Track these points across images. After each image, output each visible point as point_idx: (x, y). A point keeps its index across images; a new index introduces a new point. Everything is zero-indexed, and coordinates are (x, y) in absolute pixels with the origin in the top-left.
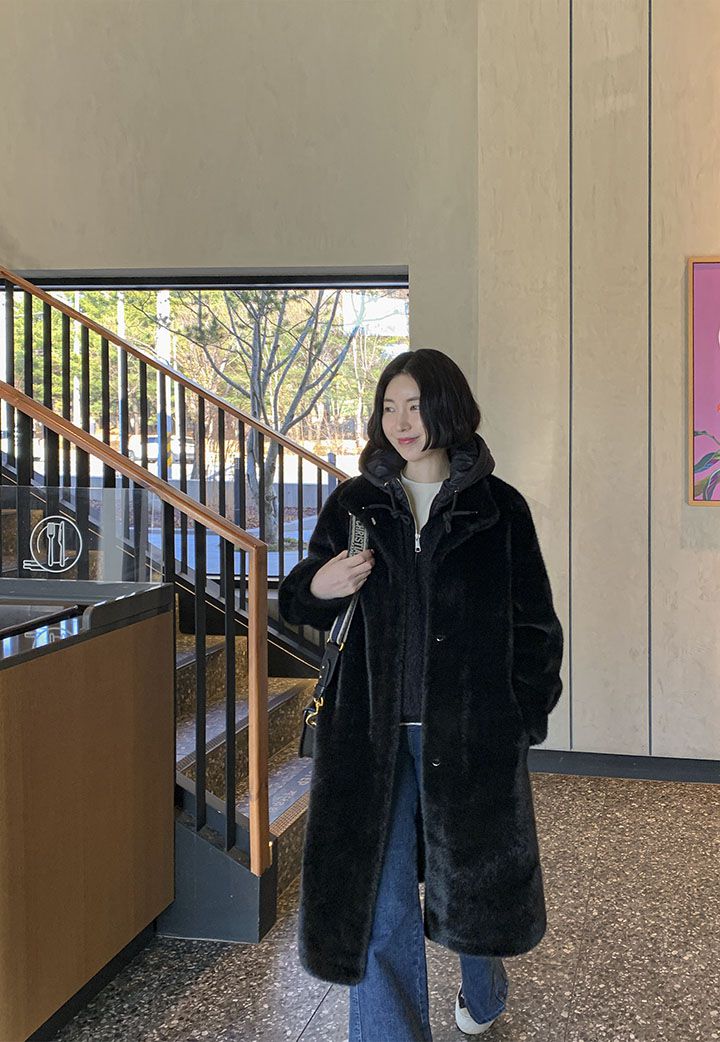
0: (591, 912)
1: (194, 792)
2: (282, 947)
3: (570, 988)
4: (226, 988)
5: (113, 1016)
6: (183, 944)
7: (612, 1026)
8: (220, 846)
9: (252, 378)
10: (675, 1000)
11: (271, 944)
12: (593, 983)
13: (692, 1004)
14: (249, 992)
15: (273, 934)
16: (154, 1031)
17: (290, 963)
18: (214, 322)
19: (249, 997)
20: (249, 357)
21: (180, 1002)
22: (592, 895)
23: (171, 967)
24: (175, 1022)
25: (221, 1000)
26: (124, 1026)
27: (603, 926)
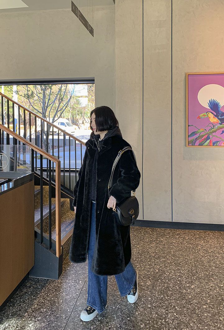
0: (156, 270)
1: (40, 233)
2: (64, 281)
3: (151, 297)
4: (50, 295)
5: (18, 303)
6: (37, 279)
7: (167, 310)
8: (47, 249)
9: (43, 108)
10: (190, 302)
11: (61, 280)
12: (158, 295)
13: (196, 303)
14: (56, 296)
15: (62, 277)
16: (30, 309)
17: (67, 287)
18: (32, 93)
19: (56, 298)
20: (42, 102)
21: (37, 299)
22: (156, 265)
23: (33, 287)
24: (36, 306)
25: (49, 299)
26: (21, 307)
27: (160, 275)
